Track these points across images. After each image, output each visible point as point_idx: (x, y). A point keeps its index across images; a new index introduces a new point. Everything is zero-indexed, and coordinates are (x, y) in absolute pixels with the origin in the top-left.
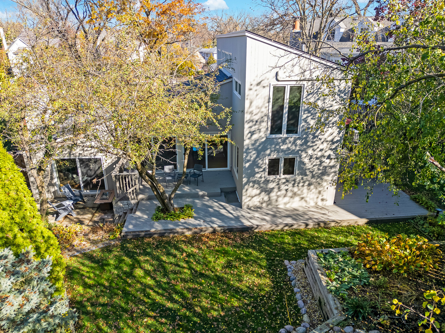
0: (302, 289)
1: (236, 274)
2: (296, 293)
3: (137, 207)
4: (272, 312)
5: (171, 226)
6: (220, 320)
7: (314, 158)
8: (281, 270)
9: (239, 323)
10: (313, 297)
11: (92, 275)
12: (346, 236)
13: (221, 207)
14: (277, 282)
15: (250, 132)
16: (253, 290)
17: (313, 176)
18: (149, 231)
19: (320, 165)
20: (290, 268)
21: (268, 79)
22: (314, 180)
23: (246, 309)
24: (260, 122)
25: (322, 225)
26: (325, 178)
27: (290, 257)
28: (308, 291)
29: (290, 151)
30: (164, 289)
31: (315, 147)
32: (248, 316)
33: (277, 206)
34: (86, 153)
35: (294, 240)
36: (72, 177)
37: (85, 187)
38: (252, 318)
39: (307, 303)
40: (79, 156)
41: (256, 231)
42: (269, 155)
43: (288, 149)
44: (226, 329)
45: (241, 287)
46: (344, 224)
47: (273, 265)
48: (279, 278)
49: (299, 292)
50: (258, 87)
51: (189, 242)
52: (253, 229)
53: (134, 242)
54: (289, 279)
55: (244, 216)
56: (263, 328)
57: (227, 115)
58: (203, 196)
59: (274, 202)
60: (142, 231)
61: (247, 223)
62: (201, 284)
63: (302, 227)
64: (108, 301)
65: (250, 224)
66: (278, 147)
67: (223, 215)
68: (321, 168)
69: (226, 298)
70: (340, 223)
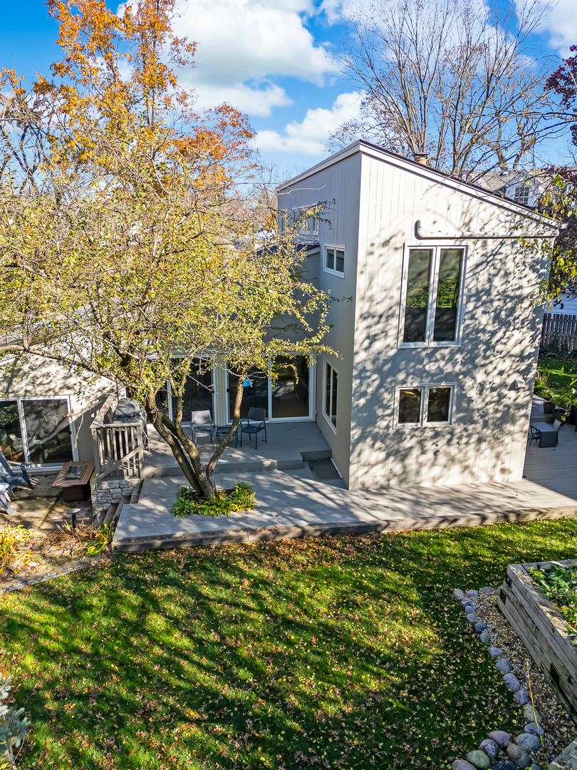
0: (507, 649)
1: (360, 620)
2: (495, 659)
3: (139, 492)
4: (454, 703)
5: (214, 526)
6: (344, 725)
7: (487, 389)
8: (452, 609)
9: (388, 730)
10: (533, 666)
11: (52, 630)
12: (564, 540)
13: (309, 488)
14: (450, 636)
15: (368, 337)
16: (401, 652)
17: (485, 425)
18: (169, 536)
19: (498, 402)
20: (470, 605)
21: (403, 234)
22: (488, 432)
23: (396, 696)
24: (388, 317)
25: (513, 518)
26: (508, 427)
27: (462, 582)
28: (519, 654)
29: (442, 376)
30: (212, 657)
31: (490, 368)
32: (404, 714)
33: (419, 483)
34: (39, 389)
35: (464, 549)
36: (8, 437)
37: (34, 458)
38: (413, 717)
39: (525, 680)
40: (25, 396)
41: (385, 532)
42: (404, 382)
43: (441, 370)
44: (362, 745)
45: (377, 647)
46: (555, 516)
47: (432, 600)
48: (452, 626)
49: (501, 656)
50: (385, 249)
51: (253, 556)
52: (379, 529)
53: (138, 559)
54: (473, 627)
55: (358, 505)
56: (442, 739)
57: (320, 306)
58: (270, 468)
59: (412, 477)
60: (154, 538)
61: (366, 518)
62: (290, 643)
63: (475, 524)
64: (89, 688)
65: (372, 519)
66: (420, 367)
67: (315, 502)
68: (501, 407)
69: (349, 673)
70: (546, 513)
